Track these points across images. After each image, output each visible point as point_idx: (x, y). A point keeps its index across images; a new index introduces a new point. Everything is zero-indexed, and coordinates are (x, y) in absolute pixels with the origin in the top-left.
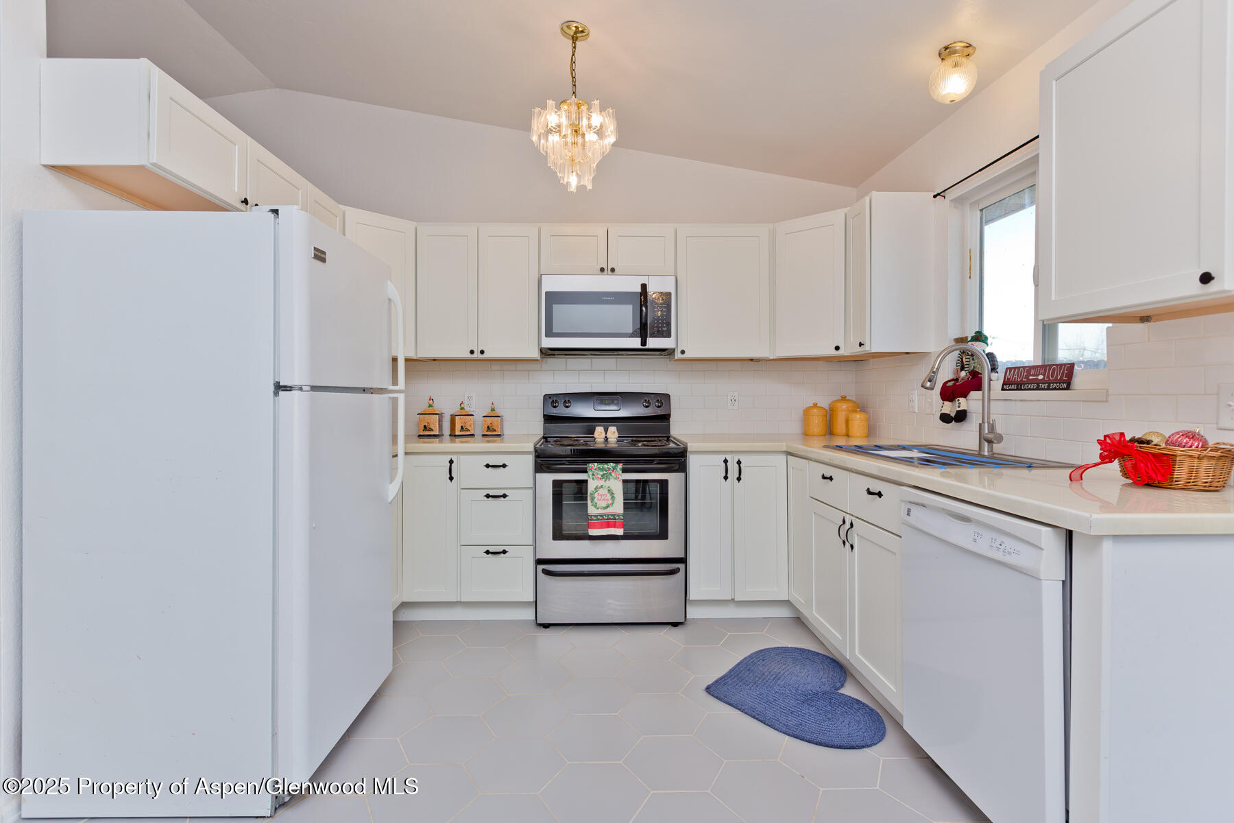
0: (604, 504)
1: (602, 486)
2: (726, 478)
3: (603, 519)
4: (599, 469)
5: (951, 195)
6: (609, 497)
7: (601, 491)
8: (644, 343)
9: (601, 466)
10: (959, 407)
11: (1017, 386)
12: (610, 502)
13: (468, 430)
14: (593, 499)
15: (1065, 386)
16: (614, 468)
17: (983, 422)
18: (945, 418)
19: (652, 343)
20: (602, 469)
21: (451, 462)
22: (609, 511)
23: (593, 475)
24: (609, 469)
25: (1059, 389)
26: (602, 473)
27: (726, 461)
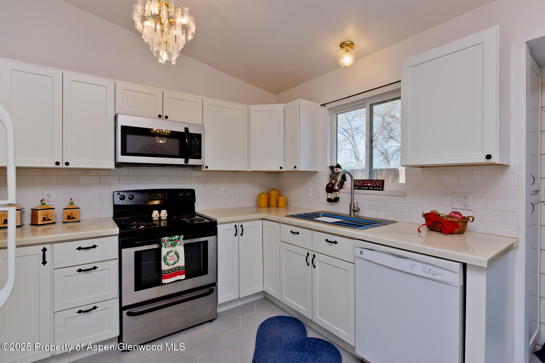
0: (172, 262)
1: (171, 251)
2: (236, 235)
3: (173, 271)
4: (169, 240)
5: (328, 106)
6: (176, 257)
7: (171, 254)
8: (186, 161)
9: (170, 238)
10: (336, 196)
11: (359, 188)
12: (176, 260)
13: (50, 220)
14: (165, 260)
15: (381, 189)
16: (179, 239)
17: (351, 203)
18: (329, 200)
19: (192, 162)
20: (171, 240)
21: (44, 250)
22: (176, 265)
23: (165, 245)
24: (176, 240)
25: (379, 190)
26: (171, 243)
27: (236, 226)
